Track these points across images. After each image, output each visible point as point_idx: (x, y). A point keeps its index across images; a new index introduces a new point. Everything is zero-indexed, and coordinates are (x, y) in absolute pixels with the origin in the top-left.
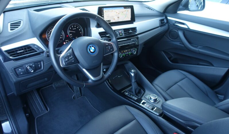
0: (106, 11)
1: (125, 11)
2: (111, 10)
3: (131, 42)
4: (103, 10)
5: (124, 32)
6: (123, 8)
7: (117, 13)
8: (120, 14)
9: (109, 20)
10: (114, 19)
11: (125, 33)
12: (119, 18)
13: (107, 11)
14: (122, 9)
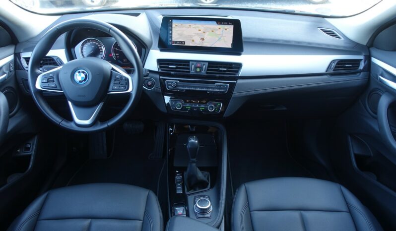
0: (177, 24)
1: (220, 29)
2: (188, 25)
3: (213, 88)
4: (172, 22)
5: (209, 66)
6: (215, 22)
7: (200, 30)
8: (207, 33)
9: (182, 42)
10: (193, 41)
11: (208, 70)
12: (204, 40)
13: (180, 25)
14: (214, 25)
